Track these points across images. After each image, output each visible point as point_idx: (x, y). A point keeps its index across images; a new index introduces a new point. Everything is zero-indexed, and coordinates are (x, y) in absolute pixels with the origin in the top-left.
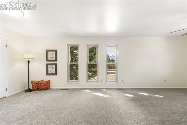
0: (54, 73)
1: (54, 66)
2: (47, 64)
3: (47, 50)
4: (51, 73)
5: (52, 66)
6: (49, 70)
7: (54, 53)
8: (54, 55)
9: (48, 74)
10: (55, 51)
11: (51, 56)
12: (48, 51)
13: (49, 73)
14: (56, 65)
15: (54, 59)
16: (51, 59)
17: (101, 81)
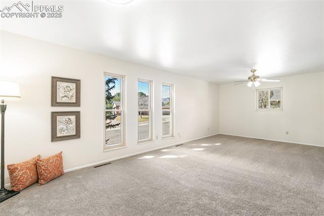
0: (75, 134)
1: (73, 118)
2: (53, 113)
3: (53, 78)
4: (65, 135)
5: (66, 117)
6: (59, 126)
7: (73, 86)
8: (74, 91)
9: (55, 138)
10: (77, 82)
11: (65, 92)
12: (55, 80)
13: (59, 135)
14: (77, 114)
15: (74, 100)
16: (65, 100)
17: (157, 138)
